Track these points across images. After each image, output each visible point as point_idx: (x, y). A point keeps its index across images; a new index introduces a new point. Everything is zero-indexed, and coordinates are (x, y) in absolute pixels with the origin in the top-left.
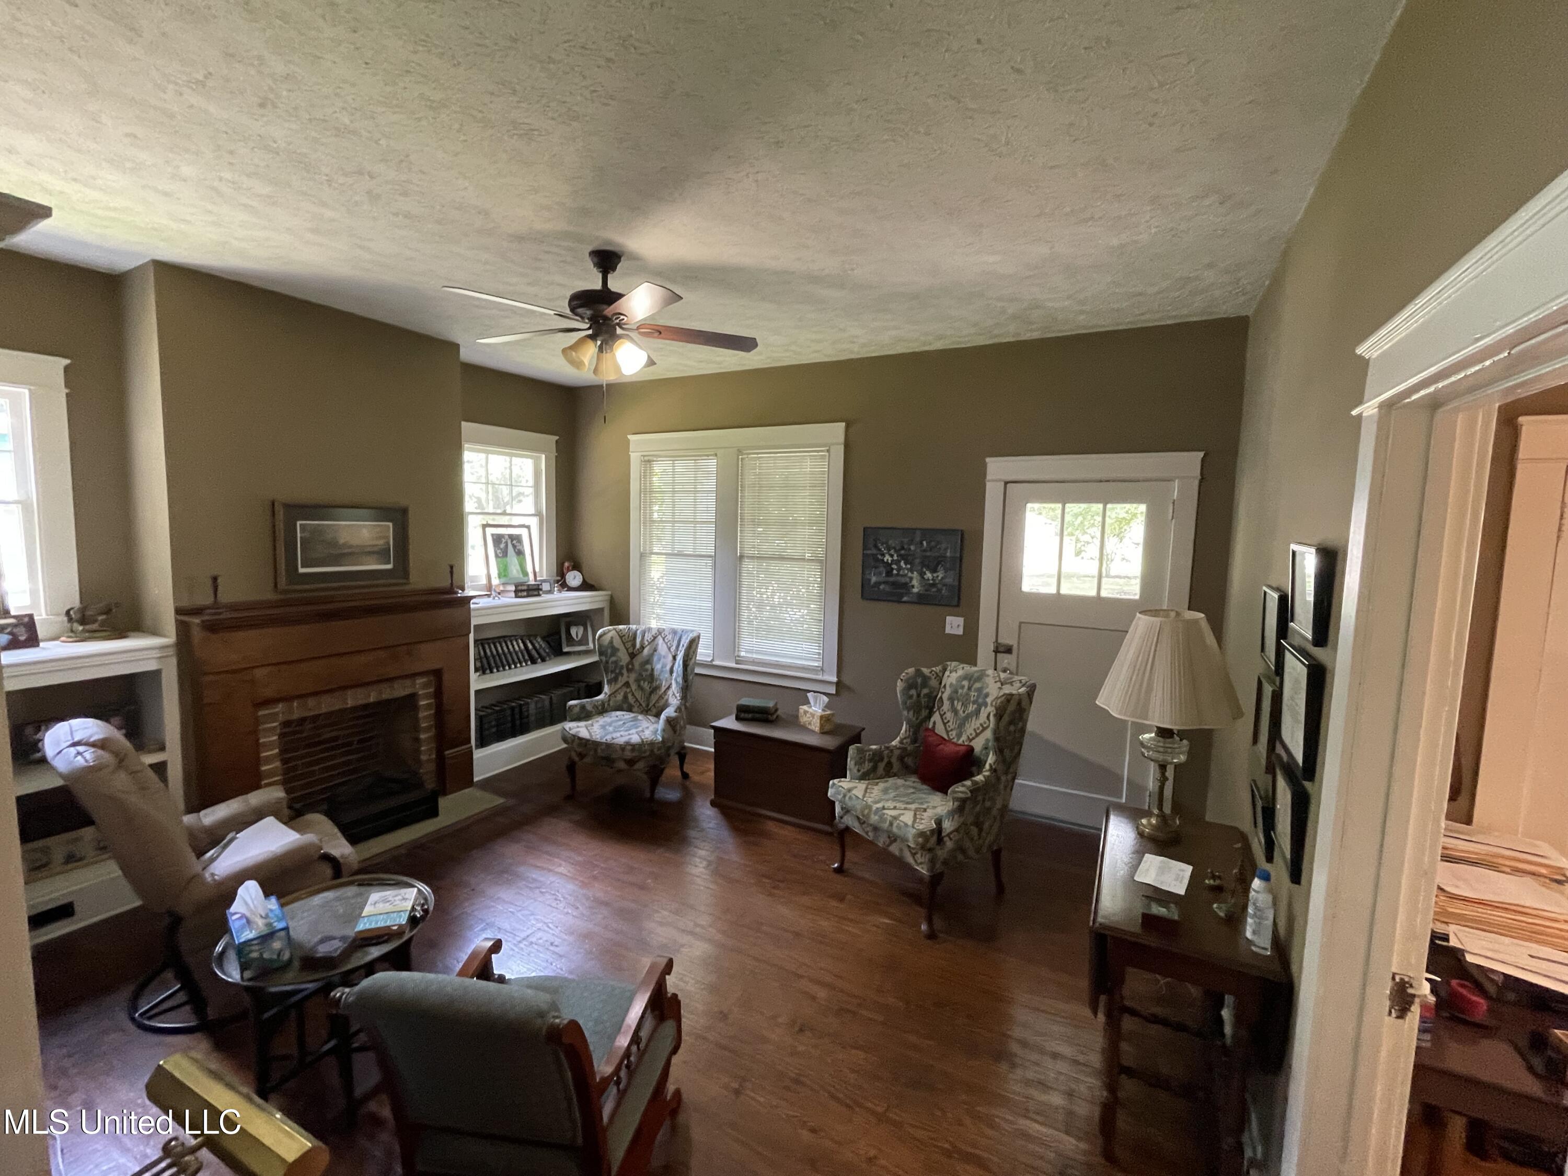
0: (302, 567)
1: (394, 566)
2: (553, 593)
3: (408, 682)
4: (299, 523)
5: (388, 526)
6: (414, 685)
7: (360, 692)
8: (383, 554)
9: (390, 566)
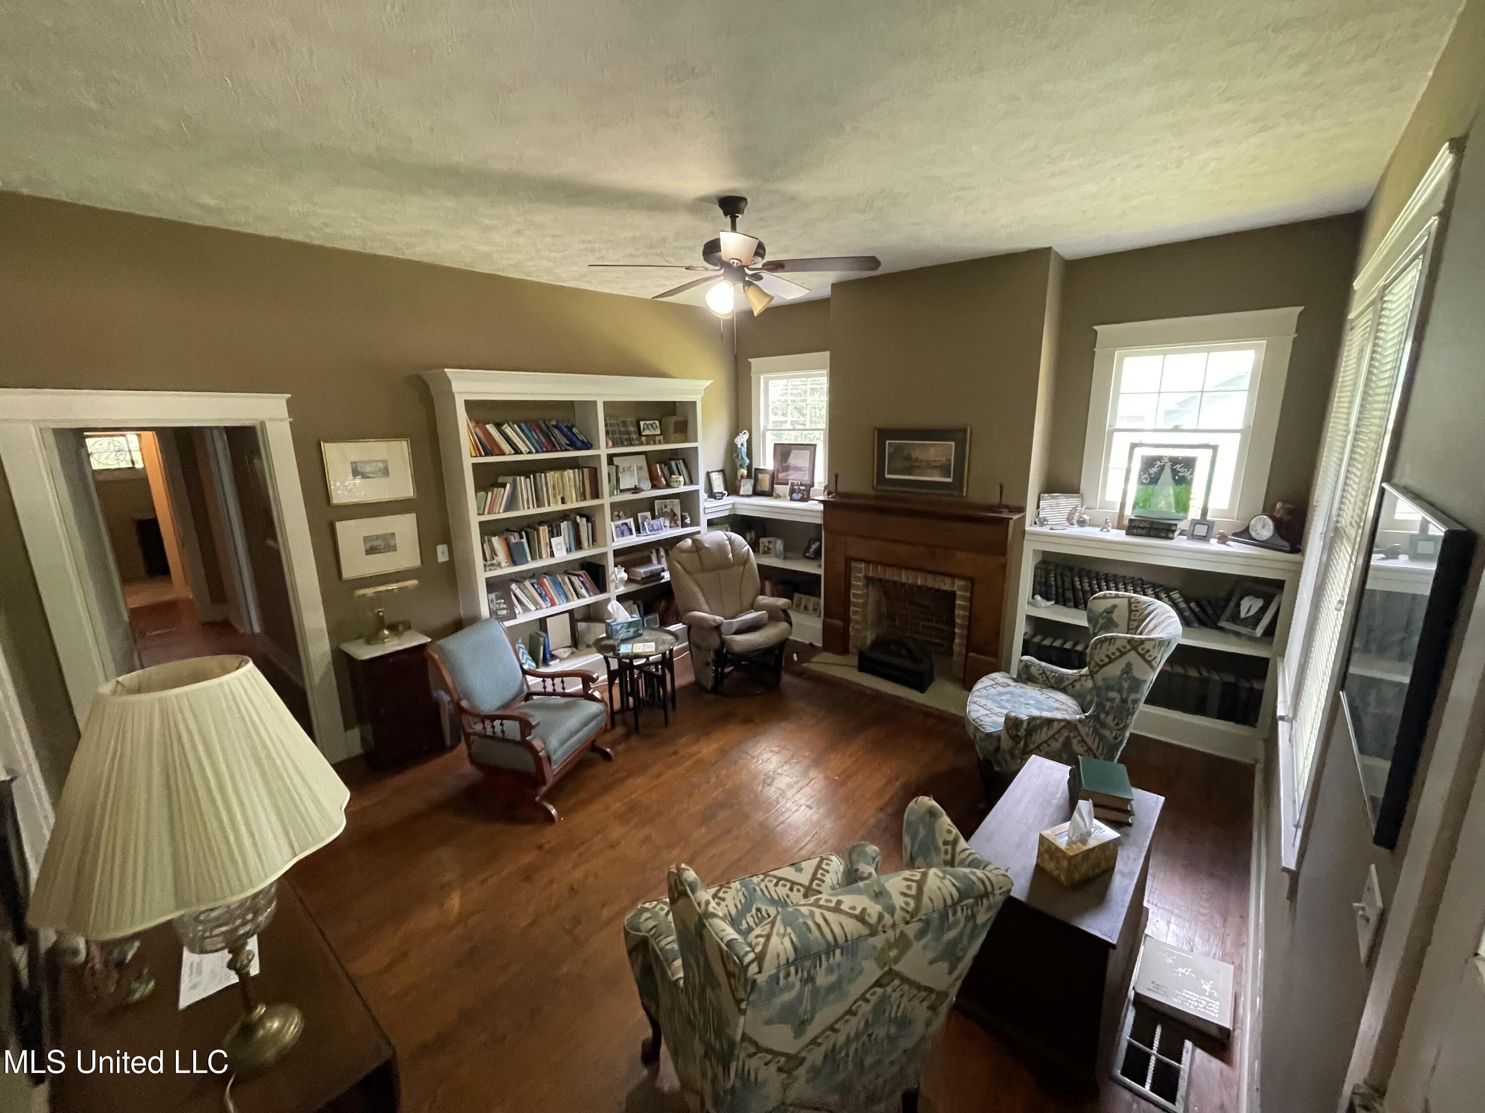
0: (889, 473)
1: (954, 479)
2: (1208, 541)
3: (948, 580)
4: (887, 442)
5: (951, 446)
6: (953, 583)
7: (911, 574)
8: (945, 470)
9: (950, 480)
